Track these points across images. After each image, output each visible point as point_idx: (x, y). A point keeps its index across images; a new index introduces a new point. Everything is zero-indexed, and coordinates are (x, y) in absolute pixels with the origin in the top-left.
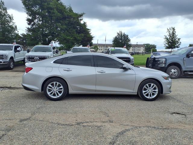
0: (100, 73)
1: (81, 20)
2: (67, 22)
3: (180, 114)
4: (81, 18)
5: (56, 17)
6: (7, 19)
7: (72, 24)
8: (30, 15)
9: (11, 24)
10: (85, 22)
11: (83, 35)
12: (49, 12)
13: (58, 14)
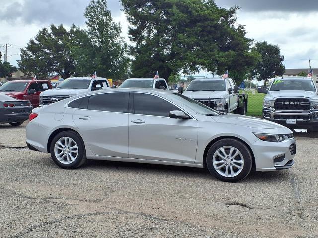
0: (135, 124)
1: (232, 21)
2: (197, 29)
3: (246, 206)
4: (232, 18)
5: (178, 22)
6: (111, 31)
7: (210, 32)
8: (134, 23)
9: (117, 40)
10: (241, 26)
11: (233, 53)
12: (167, 14)
13: (181, 15)
